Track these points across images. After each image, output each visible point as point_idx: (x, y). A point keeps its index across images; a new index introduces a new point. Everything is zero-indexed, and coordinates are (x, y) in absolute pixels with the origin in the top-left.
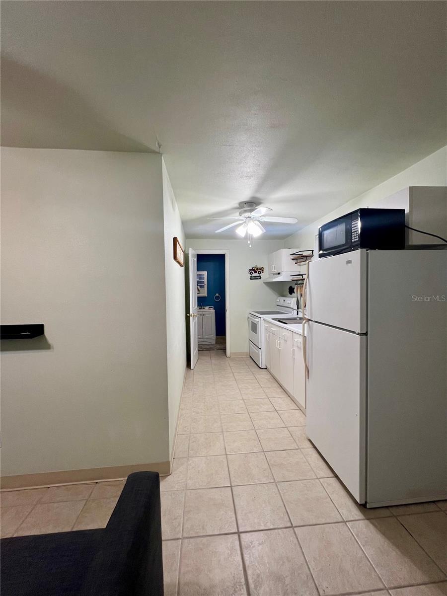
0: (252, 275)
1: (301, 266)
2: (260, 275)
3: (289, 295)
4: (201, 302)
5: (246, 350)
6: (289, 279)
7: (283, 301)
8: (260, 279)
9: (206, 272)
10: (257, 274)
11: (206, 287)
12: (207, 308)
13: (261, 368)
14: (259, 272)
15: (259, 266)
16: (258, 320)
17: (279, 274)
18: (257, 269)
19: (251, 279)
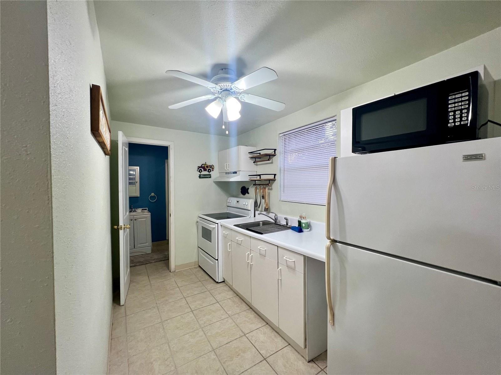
0: (202, 173)
1: (258, 166)
2: (210, 173)
3: (242, 195)
4: (134, 203)
5: (194, 259)
6: (247, 179)
7: (235, 202)
8: (210, 177)
9: (138, 167)
10: (206, 173)
11: (138, 185)
12: (139, 210)
13: (218, 283)
14: (209, 170)
15: (208, 164)
16: (214, 226)
17: (235, 173)
18: (207, 167)
19: (200, 177)
